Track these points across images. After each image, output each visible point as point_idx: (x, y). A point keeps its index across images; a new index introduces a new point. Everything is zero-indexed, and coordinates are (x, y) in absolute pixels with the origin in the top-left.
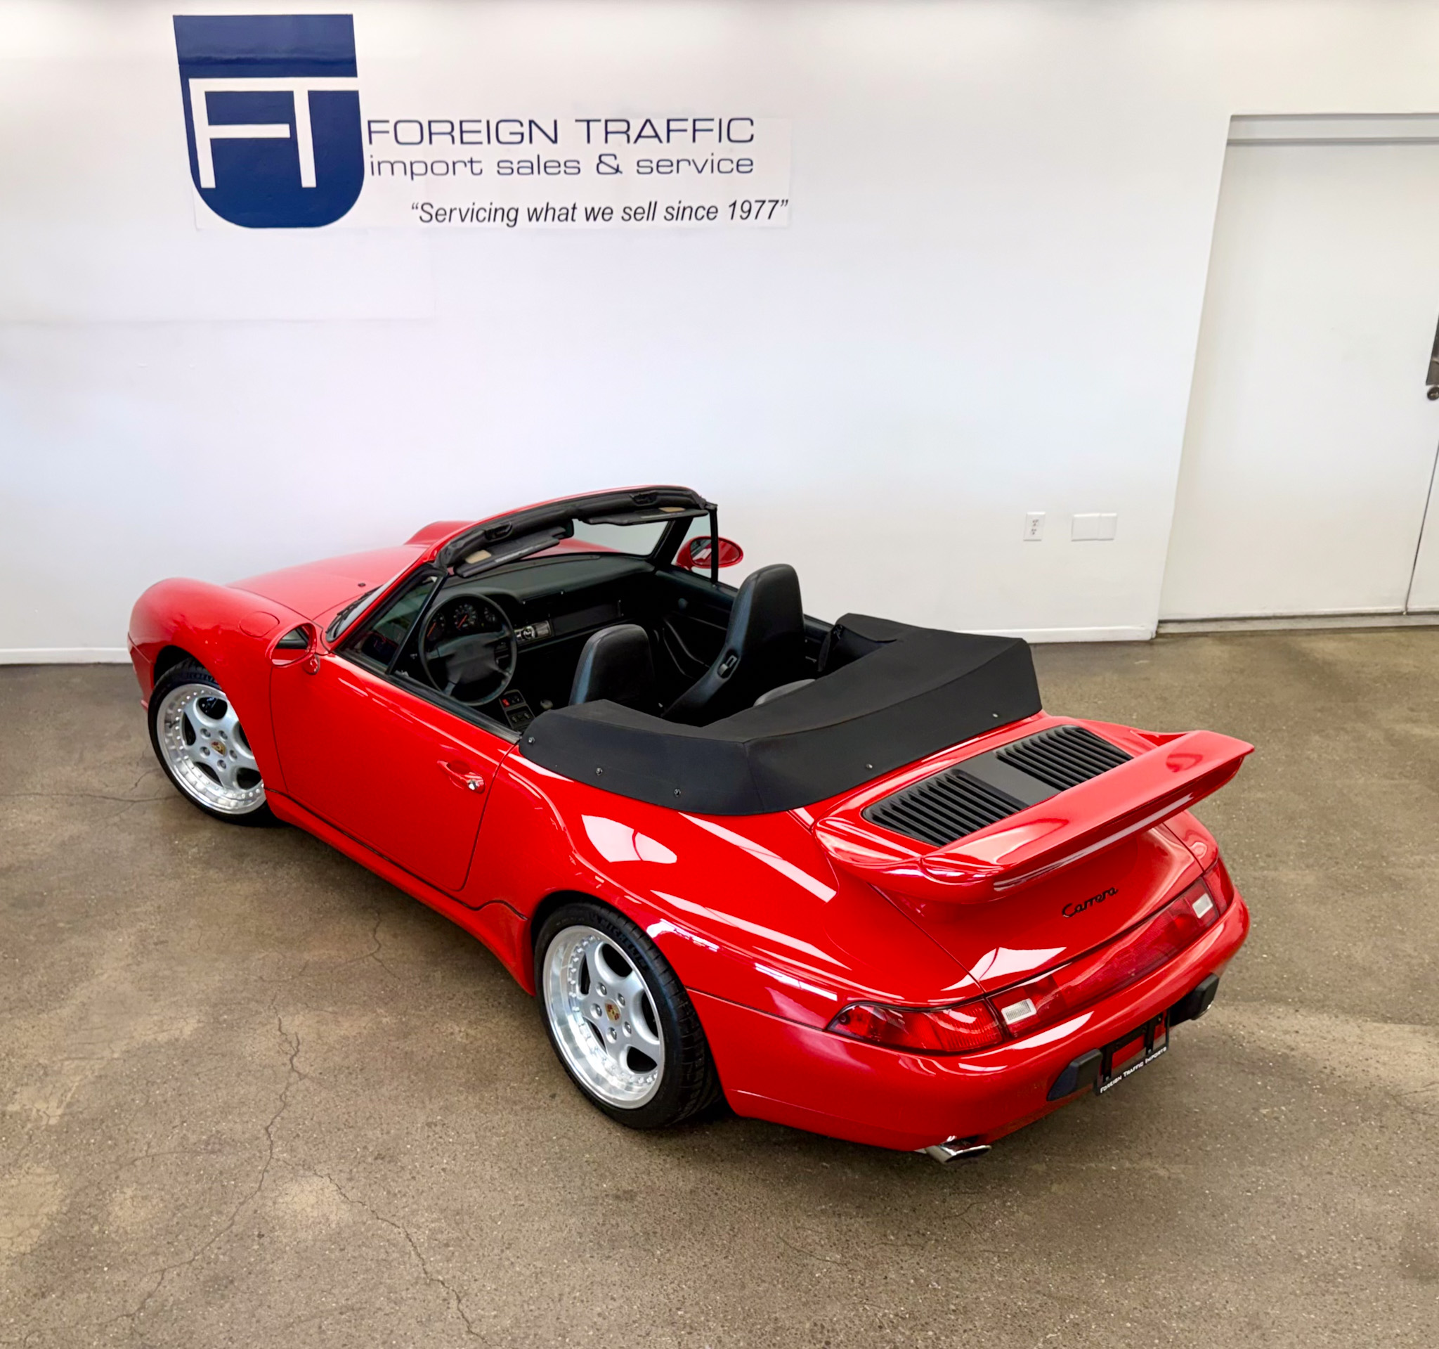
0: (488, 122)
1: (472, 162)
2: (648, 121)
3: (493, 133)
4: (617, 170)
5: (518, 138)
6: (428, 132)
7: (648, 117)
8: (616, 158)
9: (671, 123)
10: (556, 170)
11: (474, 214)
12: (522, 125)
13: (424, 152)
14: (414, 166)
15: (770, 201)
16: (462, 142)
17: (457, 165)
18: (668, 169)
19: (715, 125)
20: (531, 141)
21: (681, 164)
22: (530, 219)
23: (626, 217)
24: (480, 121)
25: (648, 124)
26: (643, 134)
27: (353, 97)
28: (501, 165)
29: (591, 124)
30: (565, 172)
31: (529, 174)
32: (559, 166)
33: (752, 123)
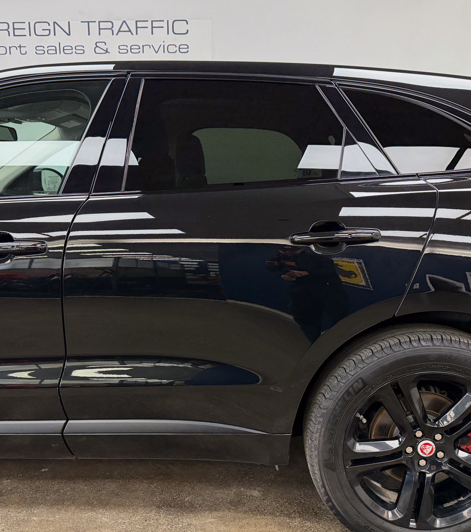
0: (29, 23)
1: (20, 47)
2: (124, 22)
3: (32, 30)
4: (107, 51)
5: (47, 32)
7: (124, 20)
8: (105, 44)
9: (138, 23)
10: (70, 52)
12: (49, 25)
16: (14, 35)
17: (11, 49)
18: (137, 51)
19: (164, 24)
20: (55, 35)
24: (24, 22)
25: (124, 23)
26: (121, 30)
28: (37, 48)
29: (90, 24)
30: (75, 52)
31: (55, 54)
32: (72, 49)
33: (187, 23)
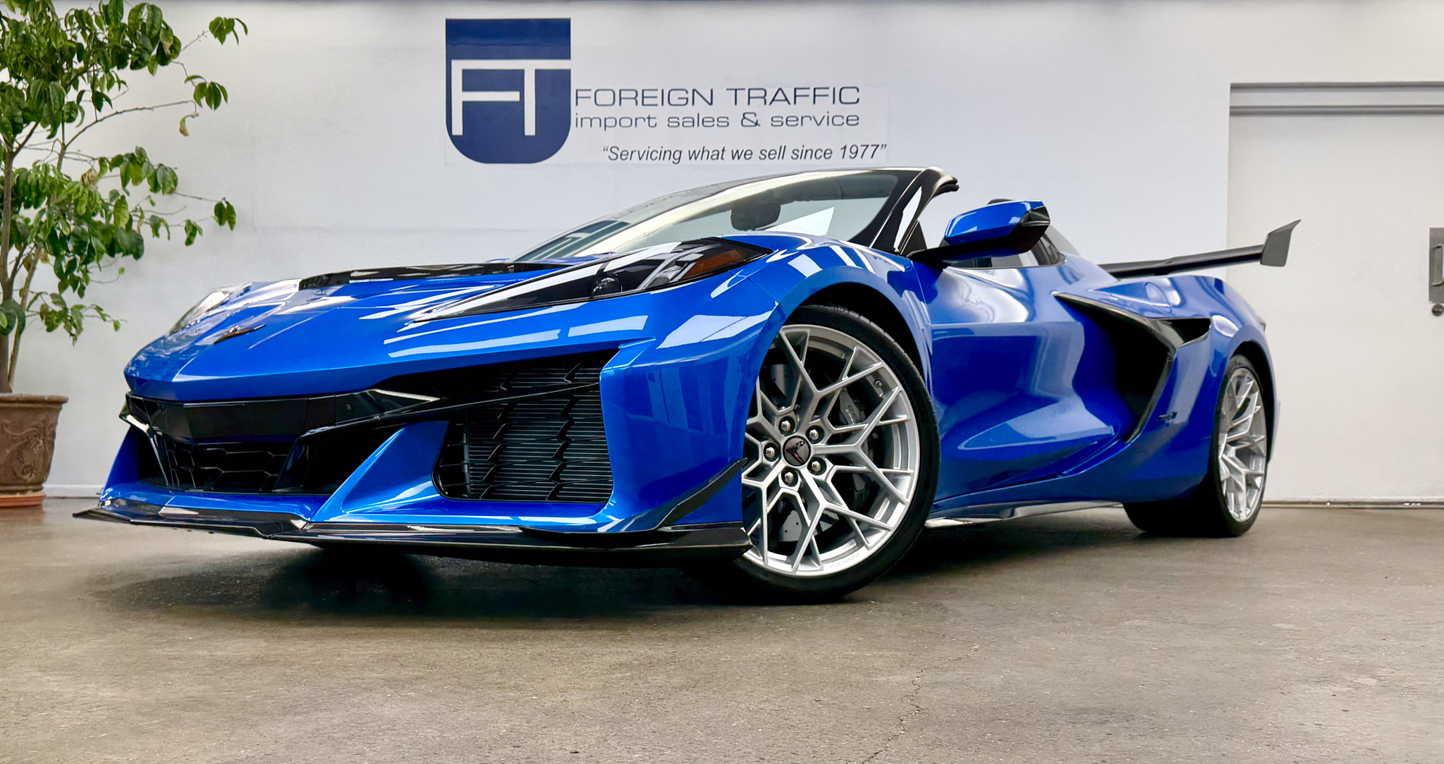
0: (663, 91)
1: (649, 118)
2: (780, 89)
3: (666, 98)
4: (756, 124)
5: (684, 101)
6: (619, 98)
7: (780, 87)
8: (755, 115)
9: (797, 91)
10: (711, 124)
11: (649, 155)
12: (687, 92)
13: (616, 111)
14: (607, 121)
15: (873, 145)
16: (643, 104)
17: (638, 121)
18: (795, 123)
19: (830, 92)
20: (693, 104)
21: (804, 119)
22: (690, 158)
23: (763, 157)
24: (657, 90)
26: (776, 98)
27: (566, 74)
28: (671, 120)
29: (738, 91)
30: (718, 125)
31: (690, 126)
32: (714, 121)
33: (858, 90)
